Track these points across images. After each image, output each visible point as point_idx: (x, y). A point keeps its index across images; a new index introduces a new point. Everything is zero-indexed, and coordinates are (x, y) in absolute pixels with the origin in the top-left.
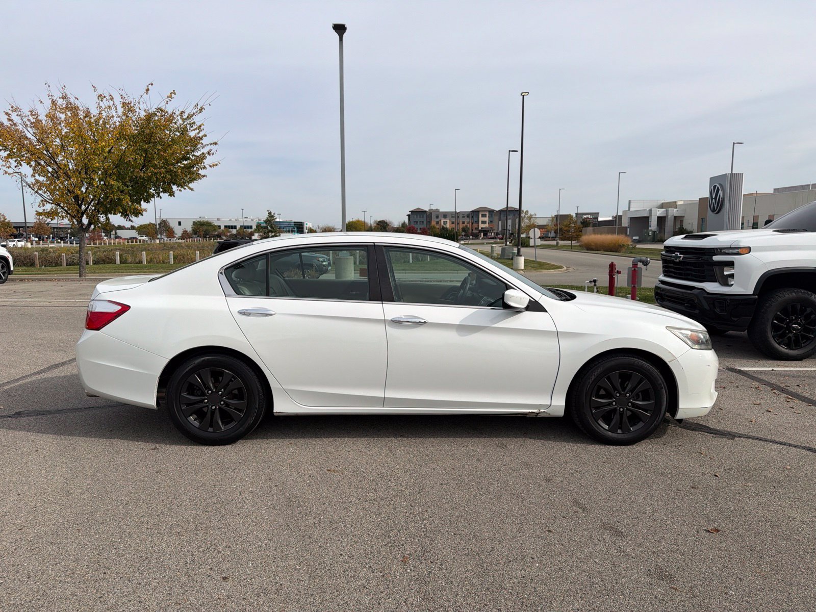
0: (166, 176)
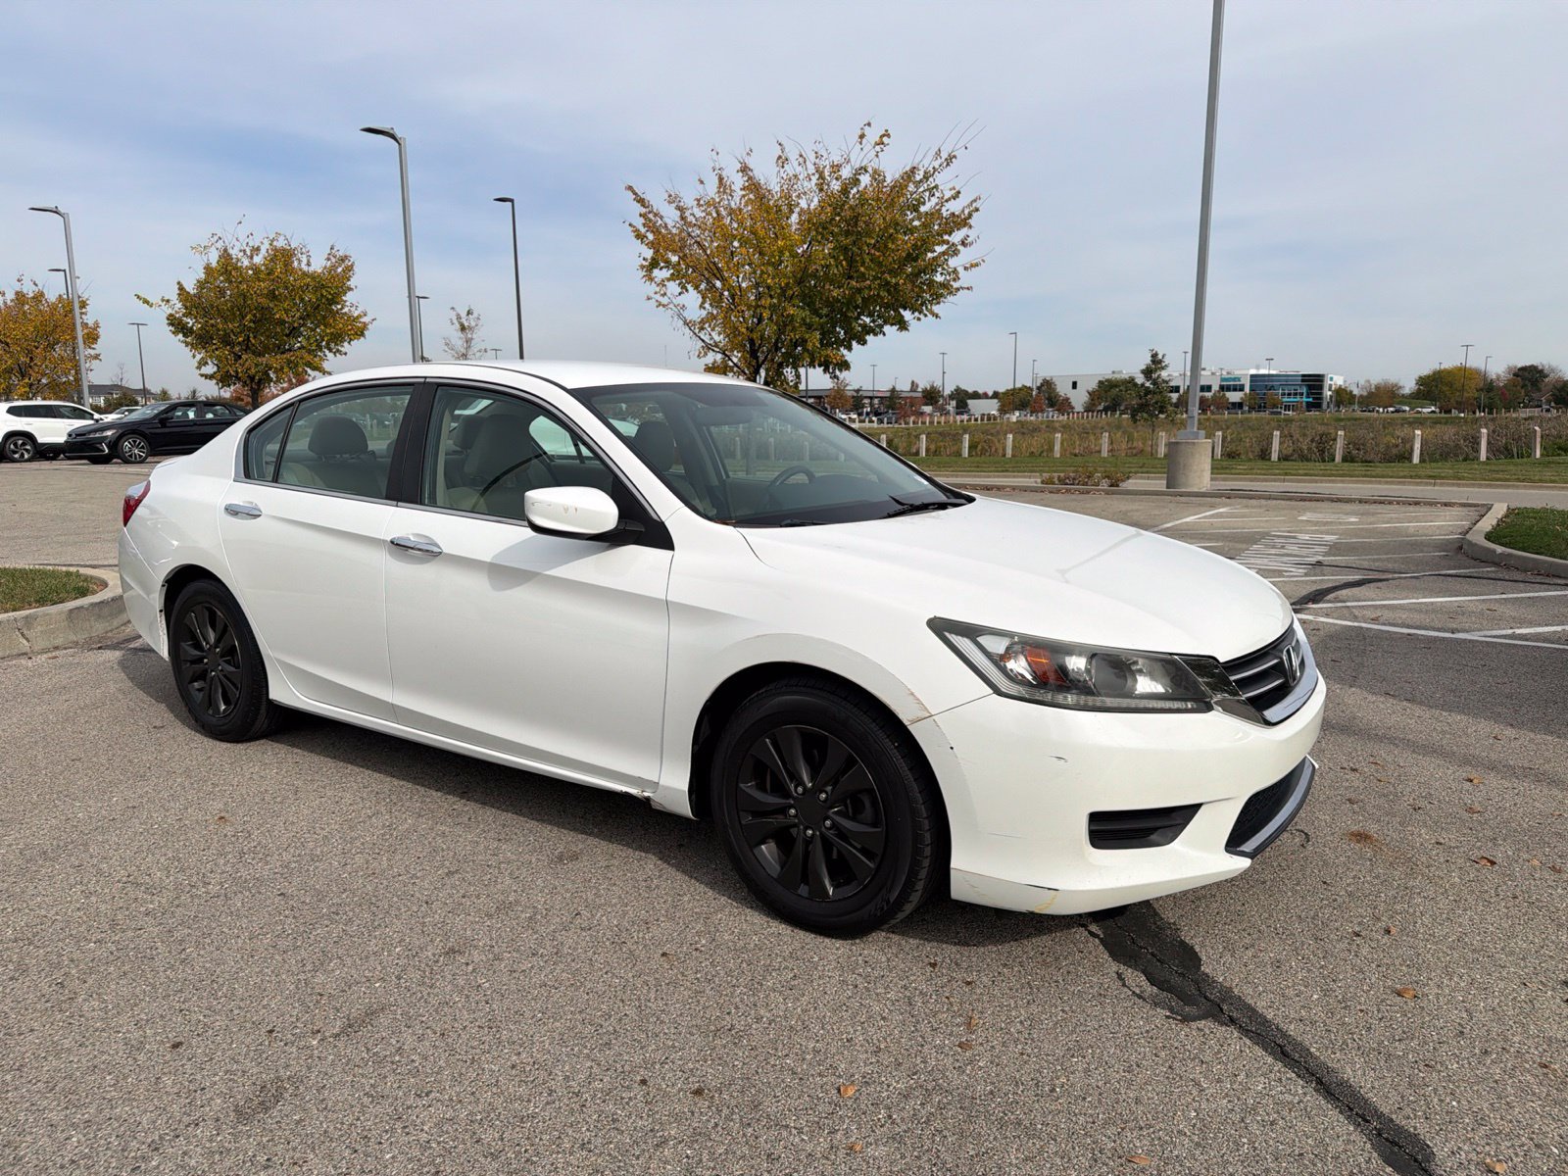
0: (878, 294)
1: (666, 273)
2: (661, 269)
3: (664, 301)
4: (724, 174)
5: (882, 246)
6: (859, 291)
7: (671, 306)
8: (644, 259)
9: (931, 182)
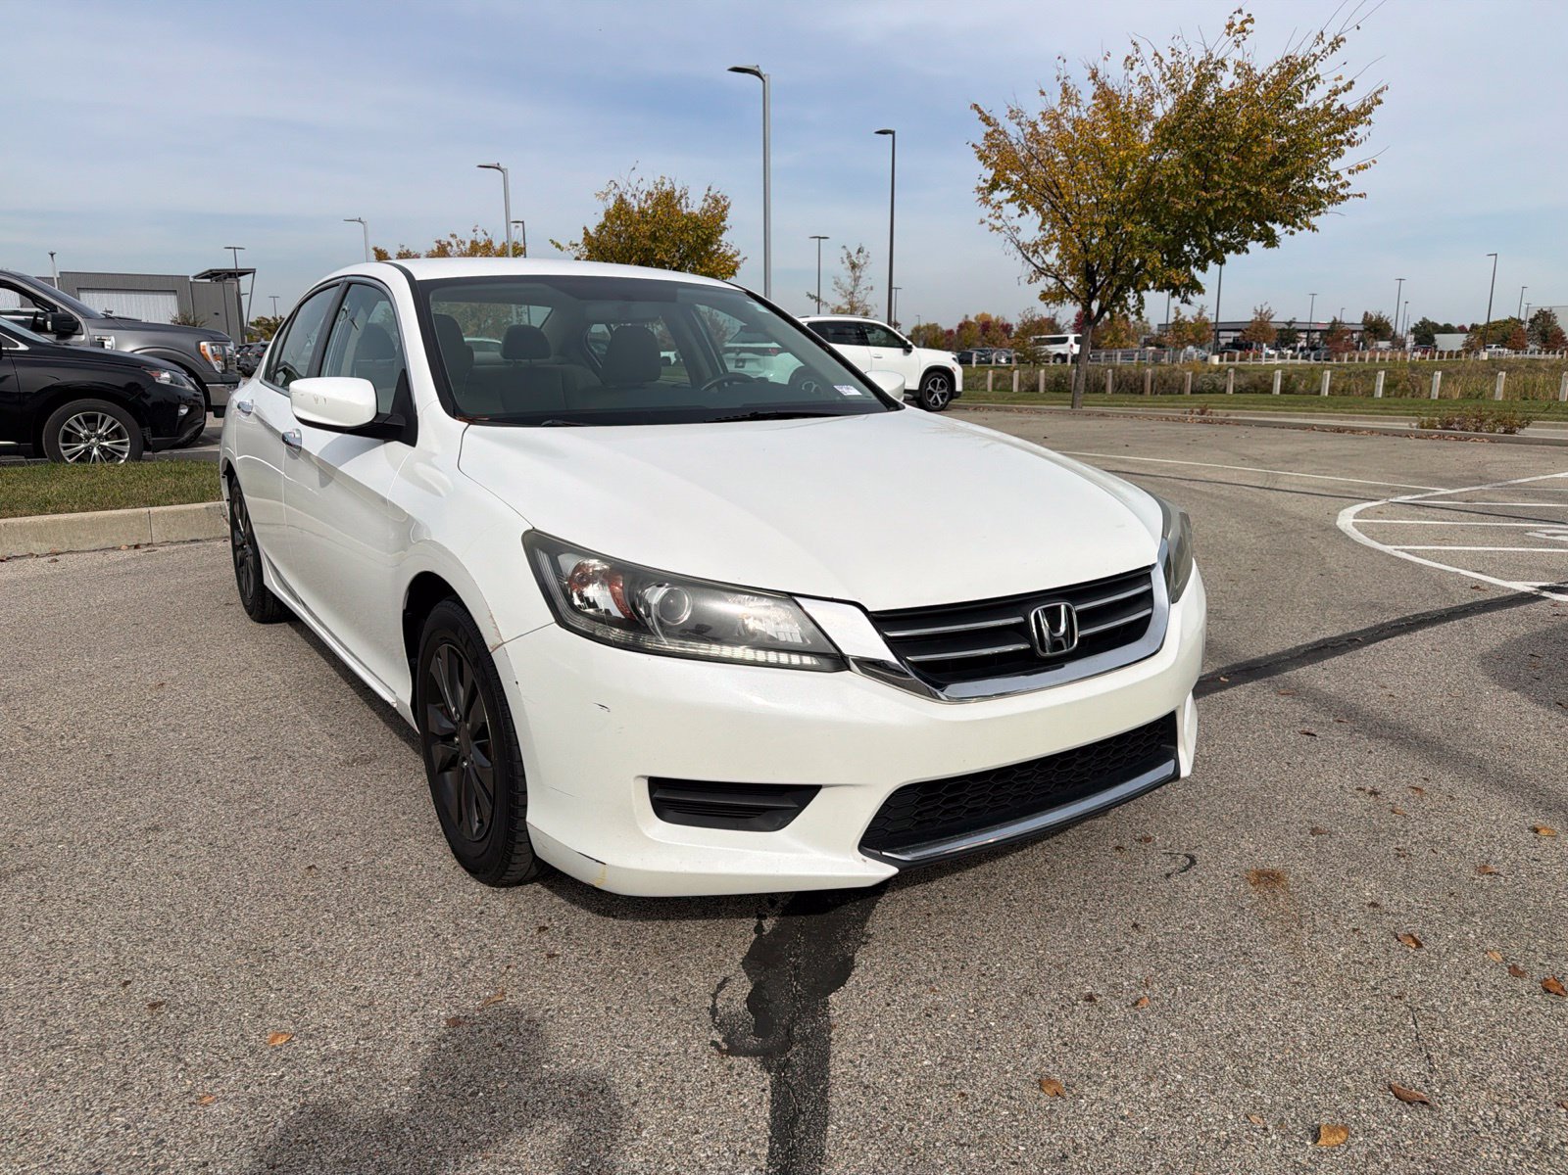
1: (1007, 194)
2: (1002, 190)
3: (999, 223)
4: (1069, 82)
5: (1243, 152)
6: (1210, 202)
7: (1005, 229)
8: (984, 181)
9: (1311, 72)
